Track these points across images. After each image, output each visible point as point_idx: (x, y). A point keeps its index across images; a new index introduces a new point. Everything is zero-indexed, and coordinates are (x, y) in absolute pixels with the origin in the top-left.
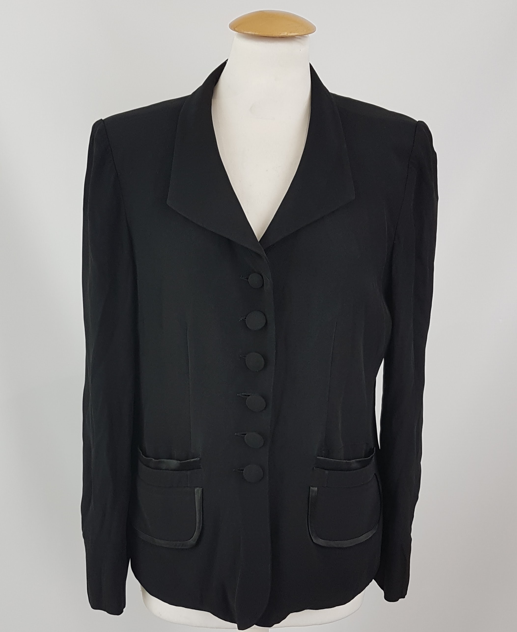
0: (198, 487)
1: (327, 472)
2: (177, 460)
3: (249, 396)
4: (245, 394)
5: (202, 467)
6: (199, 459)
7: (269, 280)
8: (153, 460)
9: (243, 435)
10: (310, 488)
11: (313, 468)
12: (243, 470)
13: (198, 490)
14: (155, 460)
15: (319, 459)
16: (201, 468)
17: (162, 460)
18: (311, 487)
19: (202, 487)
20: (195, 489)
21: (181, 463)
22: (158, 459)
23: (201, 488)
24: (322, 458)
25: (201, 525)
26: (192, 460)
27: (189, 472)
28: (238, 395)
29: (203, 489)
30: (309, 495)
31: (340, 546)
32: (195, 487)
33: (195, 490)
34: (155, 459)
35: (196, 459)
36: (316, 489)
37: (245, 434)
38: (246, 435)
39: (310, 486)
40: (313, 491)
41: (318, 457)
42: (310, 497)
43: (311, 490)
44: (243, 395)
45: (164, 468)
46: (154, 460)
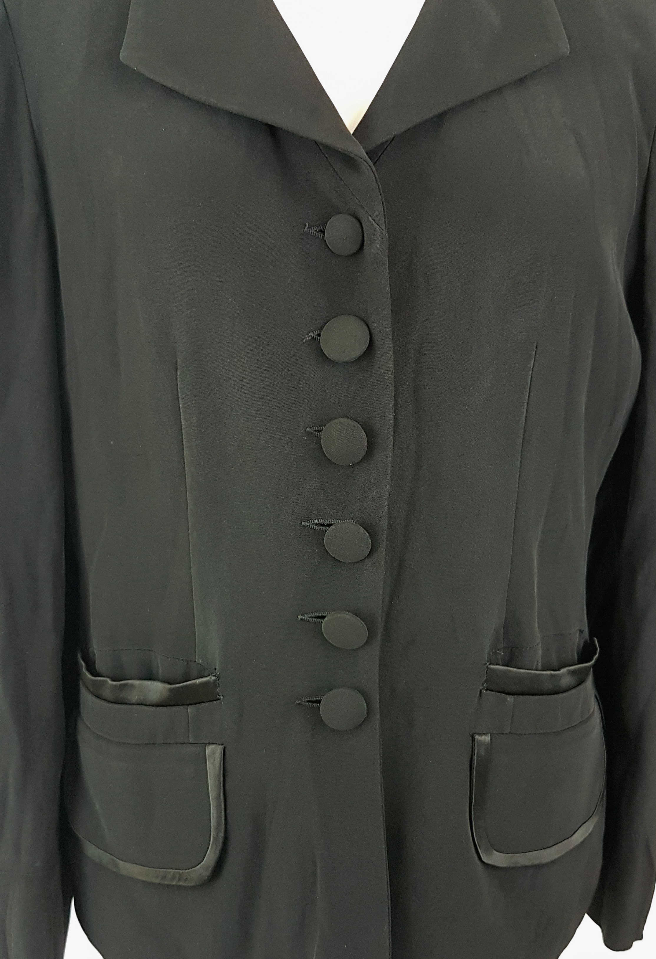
0: (213, 744)
1: (510, 699)
2: (164, 682)
3: (329, 525)
4: (321, 521)
5: (222, 697)
6: (215, 678)
7: (378, 227)
8: (110, 682)
9: (318, 620)
10: (473, 738)
11: (481, 691)
12: (319, 702)
13: (213, 752)
14: (115, 683)
15: (494, 670)
16: (219, 699)
17: (130, 682)
18: (477, 737)
19: (223, 744)
20: (205, 747)
21: (171, 690)
22: (119, 681)
23: (222, 747)
24: (498, 667)
25: (222, 834)
26: (198, 681)
27: (191, 710)
28: (303, 523)
29: (225, 748)
30: (473, 752)
31: (536, 862)
32: (206, 744)
33: (207, 751)
34: (114, 681)
35: (208, 678)
36: (487, 738)
37: (323, 617)
38: (326, 619)
39: (473, 734)
40: (480, 743)
41: (491, 666)
42: (476, 758)
43: (477, 742)
44: (317, 525)
45: (134, 701)
46: (112, 685)
